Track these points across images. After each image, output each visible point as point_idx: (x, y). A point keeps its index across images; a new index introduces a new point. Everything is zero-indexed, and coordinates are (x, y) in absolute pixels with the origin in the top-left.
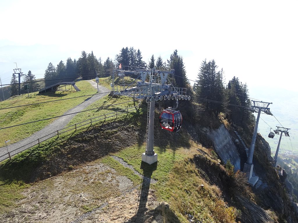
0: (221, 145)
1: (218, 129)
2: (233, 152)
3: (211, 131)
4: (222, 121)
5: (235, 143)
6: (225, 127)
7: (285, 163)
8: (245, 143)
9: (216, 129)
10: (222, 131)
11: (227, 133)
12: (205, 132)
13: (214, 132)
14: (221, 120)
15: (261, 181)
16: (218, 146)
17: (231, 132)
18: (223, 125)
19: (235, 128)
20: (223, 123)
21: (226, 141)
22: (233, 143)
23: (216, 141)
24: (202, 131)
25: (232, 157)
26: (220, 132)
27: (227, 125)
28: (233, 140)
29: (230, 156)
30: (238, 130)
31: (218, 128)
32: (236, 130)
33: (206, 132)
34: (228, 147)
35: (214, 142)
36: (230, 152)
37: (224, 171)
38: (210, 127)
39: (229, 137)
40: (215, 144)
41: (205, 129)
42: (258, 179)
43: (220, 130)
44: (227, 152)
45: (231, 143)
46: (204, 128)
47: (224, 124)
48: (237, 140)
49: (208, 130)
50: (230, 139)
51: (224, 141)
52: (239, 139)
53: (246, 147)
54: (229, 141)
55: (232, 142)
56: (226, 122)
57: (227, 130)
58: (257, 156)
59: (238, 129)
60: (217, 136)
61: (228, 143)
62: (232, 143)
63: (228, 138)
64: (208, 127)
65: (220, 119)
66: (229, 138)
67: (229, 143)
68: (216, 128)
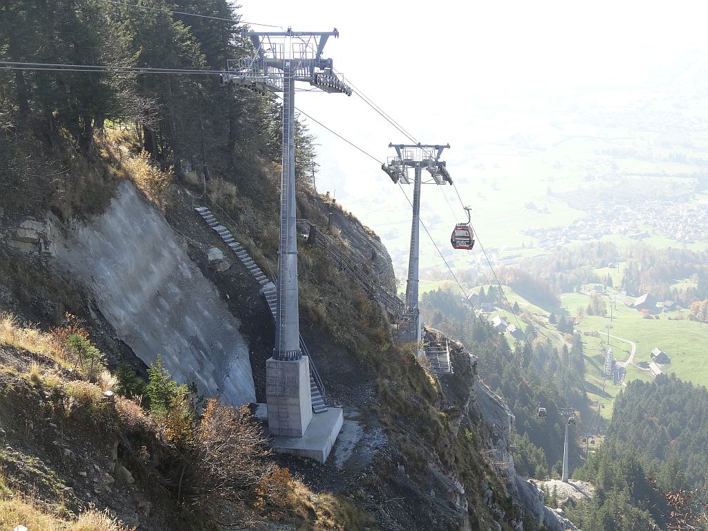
0: (135, 298)
1: (106, 216)
2: (204, 318)
3: (65, 234)
4: (119, 168)
5: (209, 270)
6: (141, 195)
7: (479, 312)
8: (255, 259)
9: (94, 218)
10: (127, 222)
11: (156, 223)
12: (36, 243)
13: (83, 233)
14: (116, 161)
15: (354, 425)
16: (123, 307)
17: (175, 217)
18: (127, 185)
19: (197, 189)
20: (129, 178)
21: (159, 272)
22: (200, 274)
23: (104, 282)
24: (19, 244)
25: (206, 346)
26: (119, 230)
27: (153, 183)
28: (197, 257)
29: (195, 342)
30: (214, 197)
31: (102, 211)
32: (205, 202)
33: (41, 242)
34: (177, 299)
35: (97, 288)
36: (188, 319)
37: (140, 426)
38: (57, 212)
39: (173, 245)
40: (102, 296)
41: (30, 229)
42: (339, 422)
43: (118, 218)
44: (176, 324)
45: (188, 274)
46: (26, 224)
47: (133, 181)
48: (216, 254)
49: (50, 229)
50: (178, 252)
51: (147, 273)
52: (223, 245)
53: (262, 279)
54: (177, 268)
55: (193, 265)
56: (140, 168)
57: (157, 209)
58: (322, 309)
59: (209, 191)
60: (107, 255)
61: (170, 278)
62: (193, 273)
63: (166, 253)
64: (50, 213)
65: (111, 160)
66: (174, 251)
67: (175, 277)
68: (91, 210)
